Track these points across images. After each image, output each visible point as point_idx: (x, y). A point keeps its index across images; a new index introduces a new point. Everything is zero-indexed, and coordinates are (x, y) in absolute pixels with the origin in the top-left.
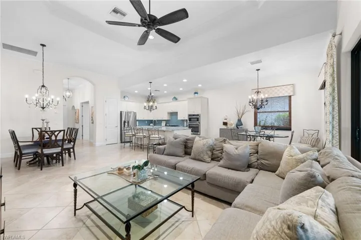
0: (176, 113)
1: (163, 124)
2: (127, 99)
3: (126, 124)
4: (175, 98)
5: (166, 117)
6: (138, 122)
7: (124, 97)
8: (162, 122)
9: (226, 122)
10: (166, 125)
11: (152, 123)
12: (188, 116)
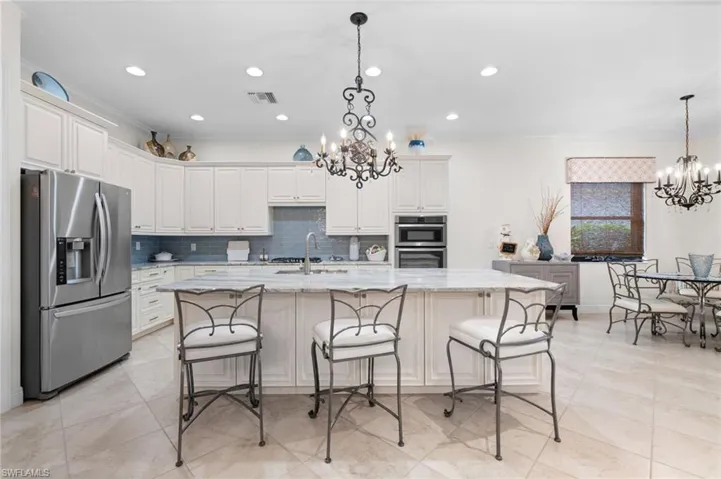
1: (238, 252)
4: (303, 150)
8: (231, 243)
9: (513, 242)
10: (249, 260)
11: (169, 251)
12: (400, 223)
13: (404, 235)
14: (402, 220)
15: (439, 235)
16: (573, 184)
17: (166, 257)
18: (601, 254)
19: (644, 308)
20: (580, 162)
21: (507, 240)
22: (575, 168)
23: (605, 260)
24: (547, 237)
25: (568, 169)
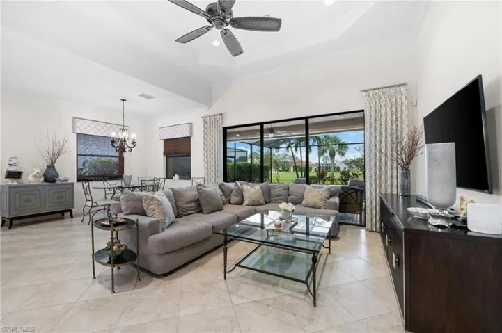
9: (19, 170)
16: (78, 134)
18: (98, 176)
19: (94, 204)
20: (82, 121)
21: (13, 169)
22: (78, 124)
23: (101, 180)
24: (54, 167)
25: (74, 124)
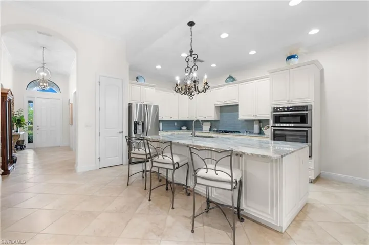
0: (235, 108)
1: (206, 127)
2: (141, 81)
3: (140, 128)
5: (212, 115)
6: (161, 124)
7: (137, 78)
8: (204, 123)
10: (210, 130)
11: (185, 126)
12: (274, 112)
13: (277, 119)
14: (275, 110)
15: (304, 119)
17: (184, 128)
